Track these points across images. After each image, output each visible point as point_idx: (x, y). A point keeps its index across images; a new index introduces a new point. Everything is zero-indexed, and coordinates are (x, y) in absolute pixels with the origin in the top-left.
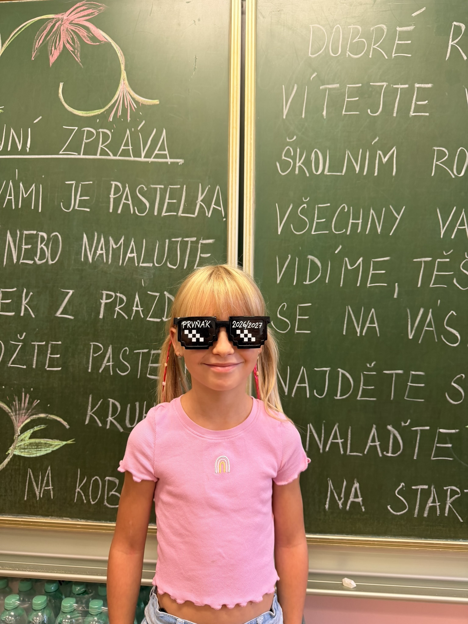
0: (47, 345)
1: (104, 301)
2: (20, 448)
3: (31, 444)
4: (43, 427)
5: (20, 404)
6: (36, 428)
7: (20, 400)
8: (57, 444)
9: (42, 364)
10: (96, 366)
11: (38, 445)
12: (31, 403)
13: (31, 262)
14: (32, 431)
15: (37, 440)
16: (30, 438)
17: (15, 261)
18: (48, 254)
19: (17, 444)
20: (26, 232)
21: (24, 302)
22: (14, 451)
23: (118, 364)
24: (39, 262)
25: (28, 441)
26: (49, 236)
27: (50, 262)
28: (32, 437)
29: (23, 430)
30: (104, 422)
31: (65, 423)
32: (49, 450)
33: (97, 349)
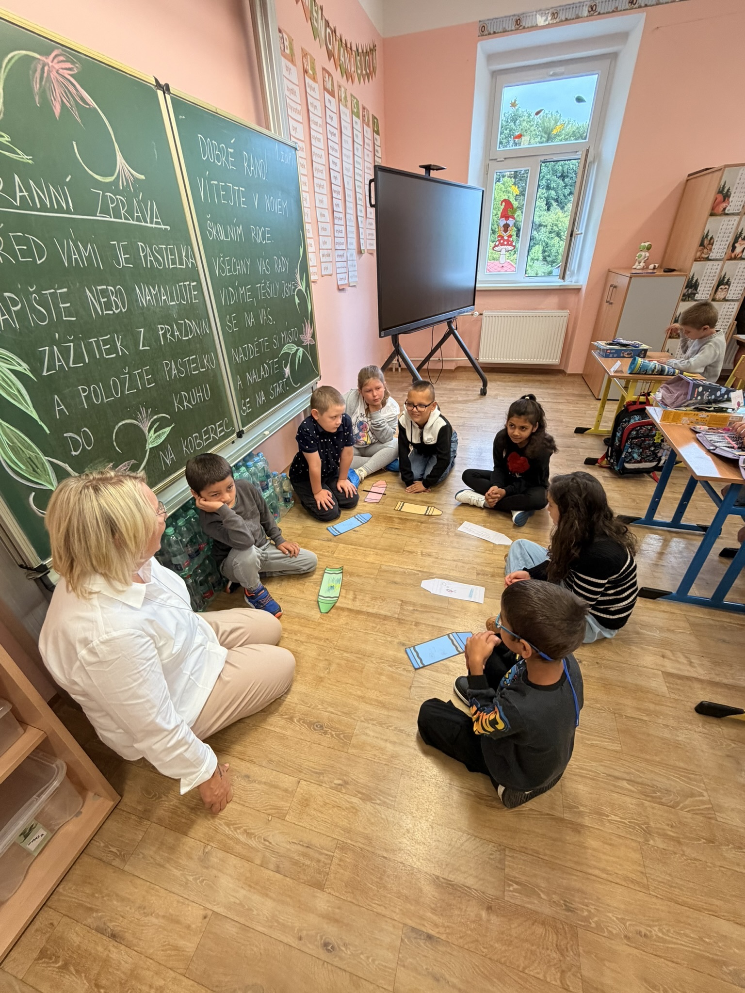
0: (142, 371)
1: (161, 333)
2: (152, 442)
3: (156, 437)
4: (158, 423)
5: (142, 416)
6: (155, 426)
7: (141, 413)
8: (168, 430)
9: (143, 385)
10: (170, 377)
11: (159, 436)
12: (147, 412)
13: (111, 312)
14: (153, 429)
15: (158, 433)
16: (155, 433)
17: (100, 313)
18: (120, 304)
19: (149, 440)
20: (99, 288)
21: (119, 345)
22: (149, 446)
23: (179, 371)
24: (117, 312)
25: (154, 436)
26: (115, 289)
27: (124, 310)
28: (155, 432)
29: (149, 431)
30: (183, 407)
31: (167, 416)
32: (165, 435)
33: (167, 365)
